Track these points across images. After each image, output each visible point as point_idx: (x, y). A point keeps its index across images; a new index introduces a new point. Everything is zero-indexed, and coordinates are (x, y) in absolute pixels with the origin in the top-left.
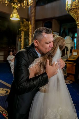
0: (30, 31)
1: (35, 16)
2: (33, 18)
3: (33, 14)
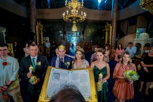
0: (111, 31)
1: (117, 18)
2: (115, 20)
3: (115, 17)
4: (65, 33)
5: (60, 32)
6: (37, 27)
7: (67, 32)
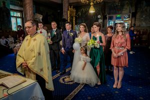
4: (104, 18)
5: (99, 16)
6: (69, 12)
7: (108, 16)
